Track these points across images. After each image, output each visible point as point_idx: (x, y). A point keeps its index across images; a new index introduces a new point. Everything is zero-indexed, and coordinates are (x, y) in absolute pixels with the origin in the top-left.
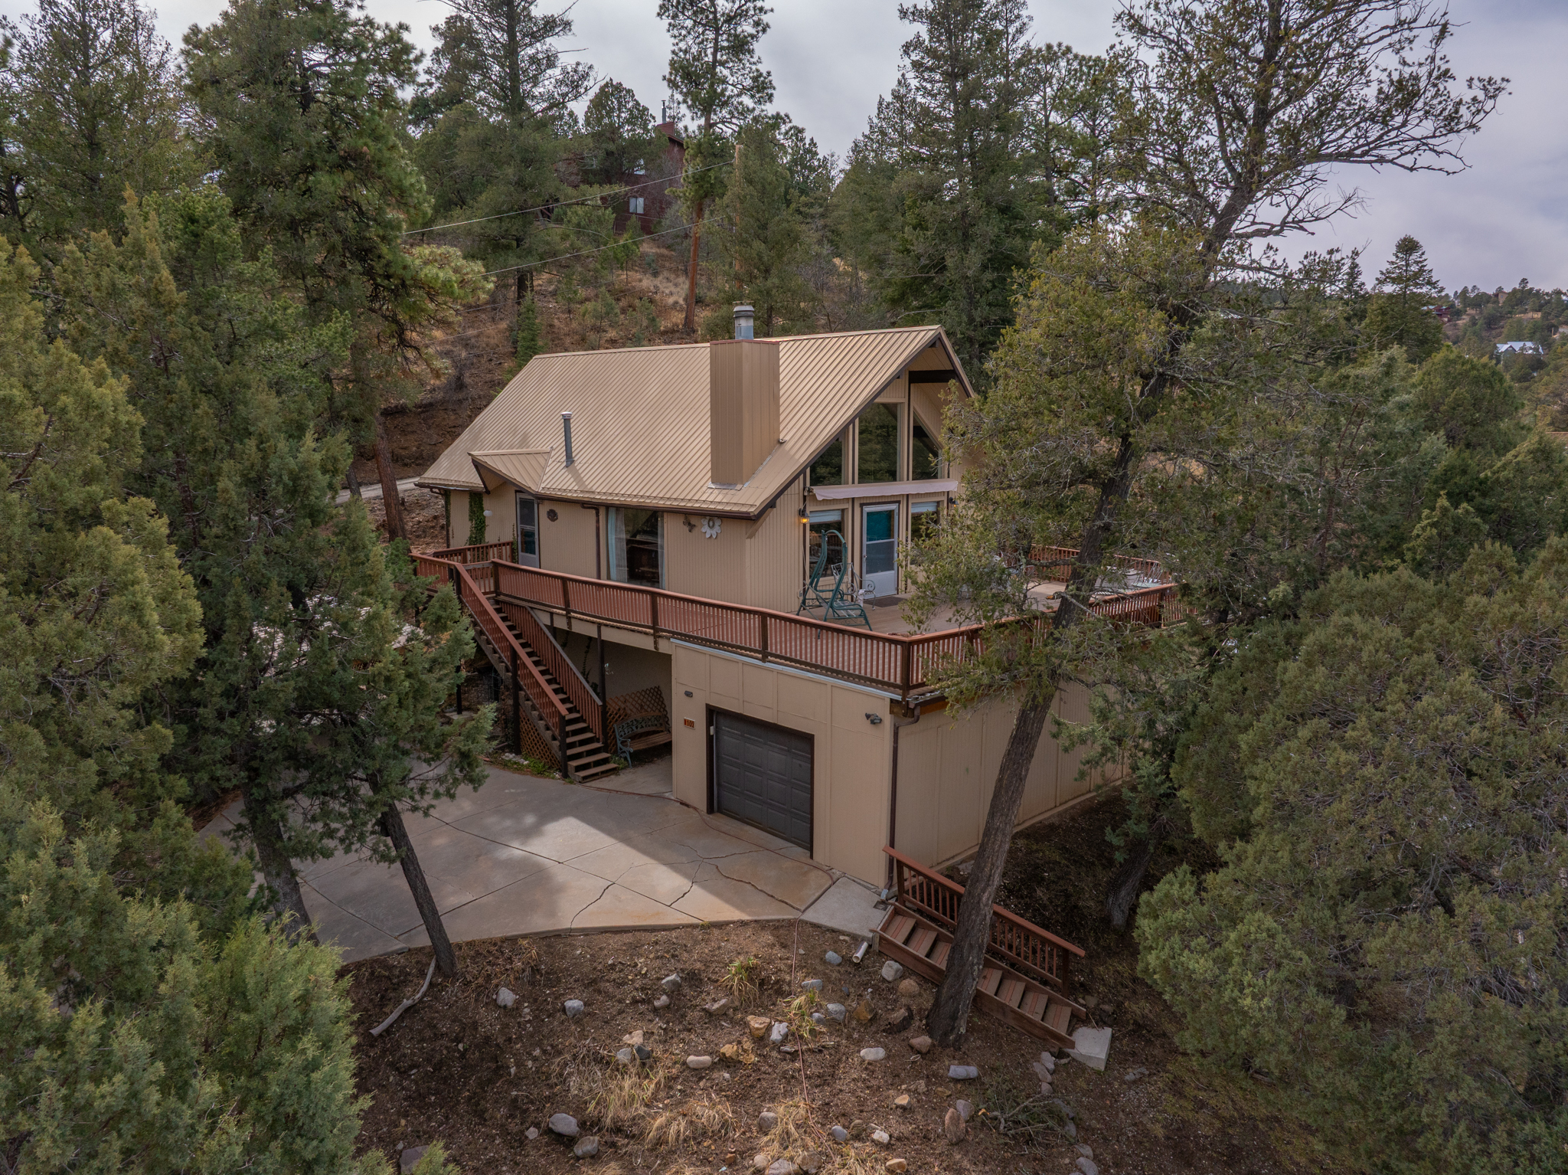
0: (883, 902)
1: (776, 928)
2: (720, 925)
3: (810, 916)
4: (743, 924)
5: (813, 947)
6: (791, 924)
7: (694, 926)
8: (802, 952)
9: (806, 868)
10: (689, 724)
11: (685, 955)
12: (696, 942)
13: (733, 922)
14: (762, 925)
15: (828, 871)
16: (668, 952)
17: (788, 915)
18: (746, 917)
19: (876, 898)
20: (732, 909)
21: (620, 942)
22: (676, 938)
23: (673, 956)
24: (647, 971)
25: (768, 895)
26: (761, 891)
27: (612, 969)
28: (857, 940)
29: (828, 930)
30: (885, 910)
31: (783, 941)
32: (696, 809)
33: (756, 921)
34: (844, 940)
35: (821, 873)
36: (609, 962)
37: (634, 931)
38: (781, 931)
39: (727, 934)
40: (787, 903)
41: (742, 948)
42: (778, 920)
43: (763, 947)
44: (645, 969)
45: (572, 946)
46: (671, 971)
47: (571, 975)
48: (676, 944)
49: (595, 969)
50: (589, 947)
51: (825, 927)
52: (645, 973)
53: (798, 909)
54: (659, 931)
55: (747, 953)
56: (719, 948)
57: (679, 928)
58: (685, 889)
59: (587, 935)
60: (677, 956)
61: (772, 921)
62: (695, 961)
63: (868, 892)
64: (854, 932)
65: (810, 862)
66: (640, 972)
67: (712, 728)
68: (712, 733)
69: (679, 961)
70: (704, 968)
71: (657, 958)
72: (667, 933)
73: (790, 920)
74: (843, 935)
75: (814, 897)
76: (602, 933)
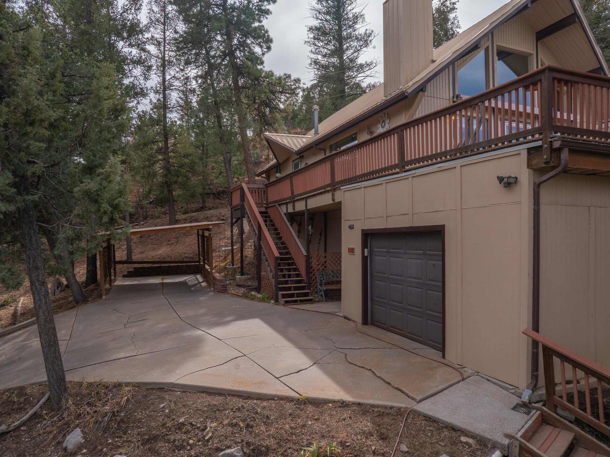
0: (524, 405)
1: (381, 415)
2: (317, 403)
3: (426, 408)
4: (344, 405)
5: (422, 445)
6: (399, 412)
7: (289, 399)
8: (404, 448)
10: (351, 251)
11: (263, 428)
12: (282, 416)
13: (333, 402)
14: (364, 409)
16: (244, 421)
17: (400, 403)
18: (348, 398)
19: (516, 400)
20: (338, 389)
21: (207, 404)
22: (264, 408)
23: (248, 426)
24: (211, 438)
25: (385, 382)
26: (379, 377)
27: (180, 428)
28: (485, 446)
29: (446, 427)
30: (528, 413)
31: (384, 431)
32: (354, 321)
33: (359, 404)
34: (467, 443)
35: (450, 369)
36: (182, 420)
37: (229, 395)
38: (386, 419)
39: (321, 413)
40: (402, 392)
41: (329, 431)
42: (386, 407)
43: (356, 434)
44: (210, 435)
45: (162, 399)
46: (236, 443)
47: (139, 427)
48: (260, 414)
49: (164, 425)
50: (175, 403)
51: (443, 422)
52: (208, 441)
53: (413, 399)
54: (253, 399)
55: (333, 437)
56: (304, 426)
57: (273, 399)
58: (304, 367)
59: (184, 392)
60: (252, 427)
61: (378, 406)
62: (269, 436)
63: (505, 392)
64: (482, 434)
65: (442, 360)
66: (204, 437)
67: (366, 250)
68: (366, 254)
69: (251, 433)
70: (275, 446)
71: (231, 425)
72: (259, 402)
73: (399, 409)
74: (466, 436)
75: (436, 390)
76: (199, 392)
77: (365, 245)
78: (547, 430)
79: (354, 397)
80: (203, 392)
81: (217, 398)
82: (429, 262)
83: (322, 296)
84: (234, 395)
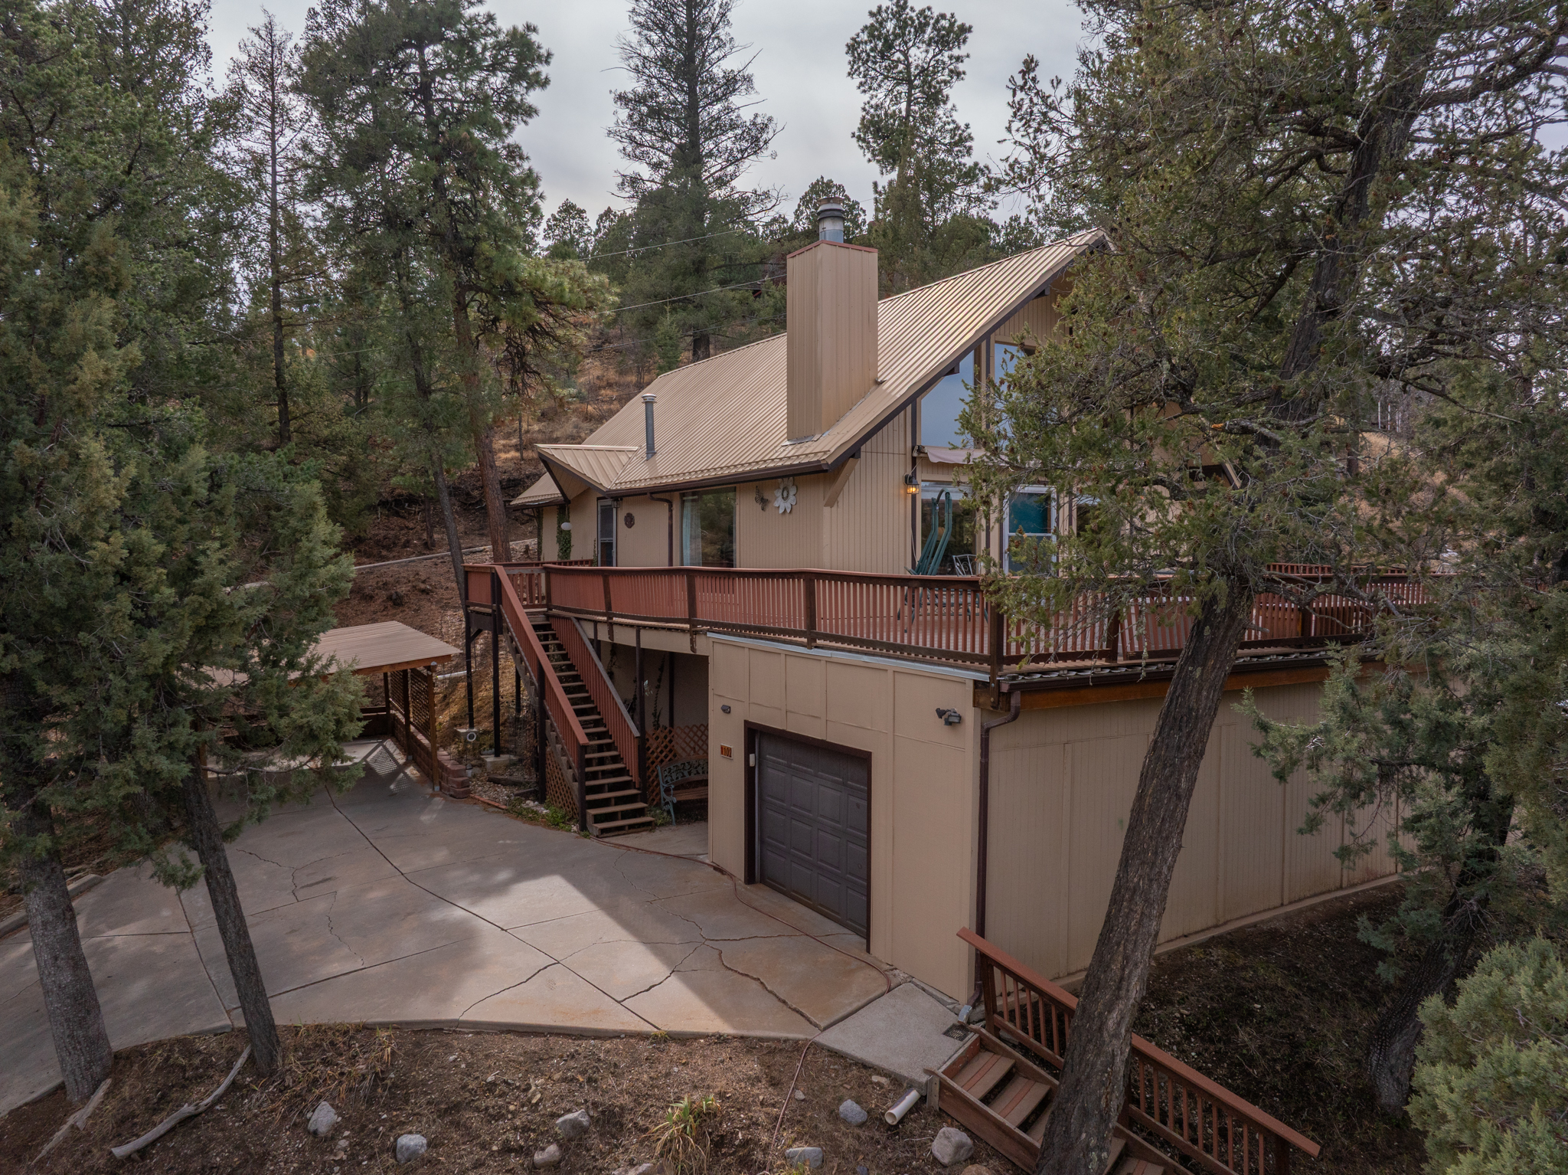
0: (962, 1027)
1: (772, 1052)
2: (683, 1039)
3: (833, 1039)
4: (721, 1040)
5: (823, 1090)
6: (796, 1046)
7: (642, 1036)
8: (800, 1095)
9: (855, 964)
10: (726, 752)
11: (611, 1081)
12: (635, 1062)
13: (706, 1036)
14: (749, 1045)
15: (887, 972)
16: (583, 1073)
17: (798, 1033)
18: (726, 1029)
19: (952, 1020)
20: (712, 1015)
21: (520, 1050)
22: (608, 1052)
23: (590, 1080)
24: (540, 1100)
25: (780, 1000)
26: (771, 992)
27: (490, 1090)
28: (901, 1085)
29: (856, 1064)
30: (961, 1039)
31: (775, 1074)
32: (731, 876)
33: (742, 1037)
34: (878, 1084)
35: (874, 973)
36: (490, 1079)
37: (551, 1034)
38: (778, 1058)
39: (690, 1053)
40: (802, 1015)
41: (703, 1080)
42: (778, 1040)
43: (739, 1081)
44: (539, 1096)
45: (449, 1048)
46: (578, 1104)
47: (426, 1093)
48: (604, 1061)
49: (464, 1087)
50: (472, 1053)
51: (852, 1058)
52: (537, 1104)
53: (816, 1025)
54: (587, 1038)
55: (709, 1087)
56: (668, 1075)
57: (618, 1037)
58: (656, 980)
59: (478, 1033)
60: (596, 1081)
61: (768, 1039)
62: (621, 1092)
63: (941, 1008)
64: (898, 1071)
65: (864, 956)
66: (529, 1100)
67: (752, 757)
68: (752, 764)
69: (596, 1089)
70: (632, 1105)
71: (564, 1080)
72: (598, 1042)
73: (796, 1042)
74: (879, 1074)
75: (849, 1009)
76: (502, 1032)
77: (749, 748)
78: (985, 1058)
79: (735, 1028)
80: (509, 1032)
81: (533, 1040)
82: (851, 798)
83: (669, 812)
84: (558, 1035)
